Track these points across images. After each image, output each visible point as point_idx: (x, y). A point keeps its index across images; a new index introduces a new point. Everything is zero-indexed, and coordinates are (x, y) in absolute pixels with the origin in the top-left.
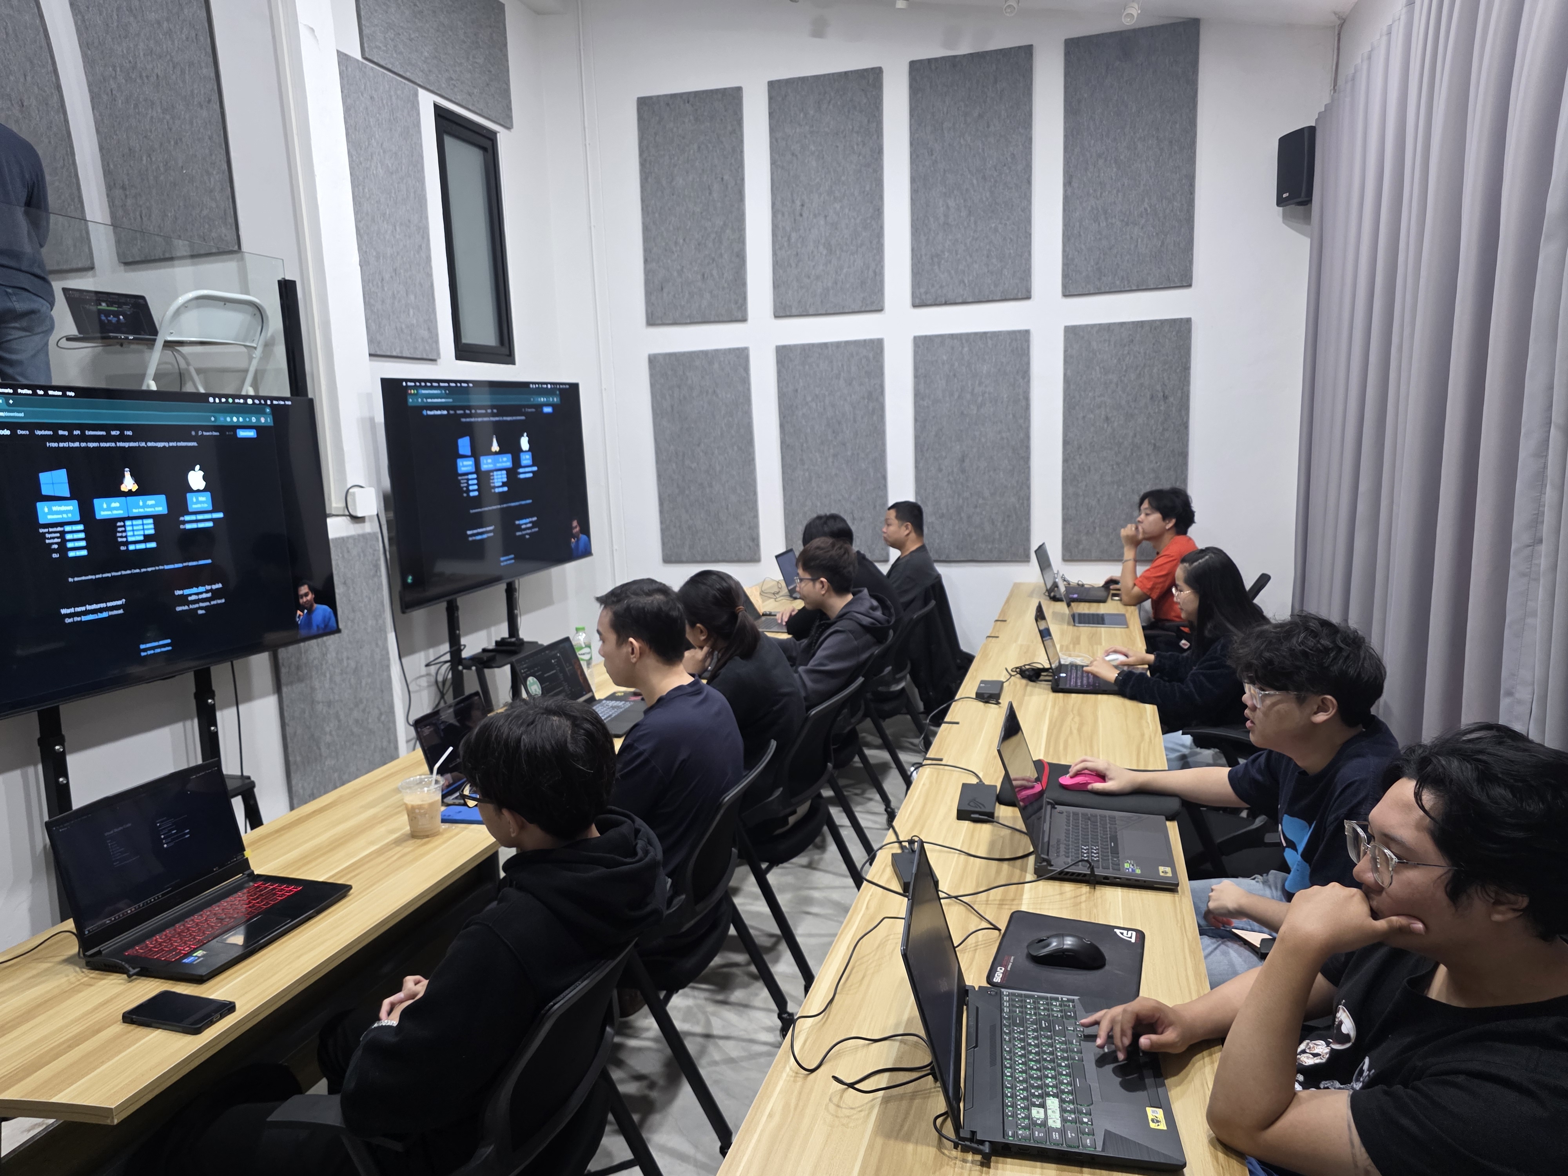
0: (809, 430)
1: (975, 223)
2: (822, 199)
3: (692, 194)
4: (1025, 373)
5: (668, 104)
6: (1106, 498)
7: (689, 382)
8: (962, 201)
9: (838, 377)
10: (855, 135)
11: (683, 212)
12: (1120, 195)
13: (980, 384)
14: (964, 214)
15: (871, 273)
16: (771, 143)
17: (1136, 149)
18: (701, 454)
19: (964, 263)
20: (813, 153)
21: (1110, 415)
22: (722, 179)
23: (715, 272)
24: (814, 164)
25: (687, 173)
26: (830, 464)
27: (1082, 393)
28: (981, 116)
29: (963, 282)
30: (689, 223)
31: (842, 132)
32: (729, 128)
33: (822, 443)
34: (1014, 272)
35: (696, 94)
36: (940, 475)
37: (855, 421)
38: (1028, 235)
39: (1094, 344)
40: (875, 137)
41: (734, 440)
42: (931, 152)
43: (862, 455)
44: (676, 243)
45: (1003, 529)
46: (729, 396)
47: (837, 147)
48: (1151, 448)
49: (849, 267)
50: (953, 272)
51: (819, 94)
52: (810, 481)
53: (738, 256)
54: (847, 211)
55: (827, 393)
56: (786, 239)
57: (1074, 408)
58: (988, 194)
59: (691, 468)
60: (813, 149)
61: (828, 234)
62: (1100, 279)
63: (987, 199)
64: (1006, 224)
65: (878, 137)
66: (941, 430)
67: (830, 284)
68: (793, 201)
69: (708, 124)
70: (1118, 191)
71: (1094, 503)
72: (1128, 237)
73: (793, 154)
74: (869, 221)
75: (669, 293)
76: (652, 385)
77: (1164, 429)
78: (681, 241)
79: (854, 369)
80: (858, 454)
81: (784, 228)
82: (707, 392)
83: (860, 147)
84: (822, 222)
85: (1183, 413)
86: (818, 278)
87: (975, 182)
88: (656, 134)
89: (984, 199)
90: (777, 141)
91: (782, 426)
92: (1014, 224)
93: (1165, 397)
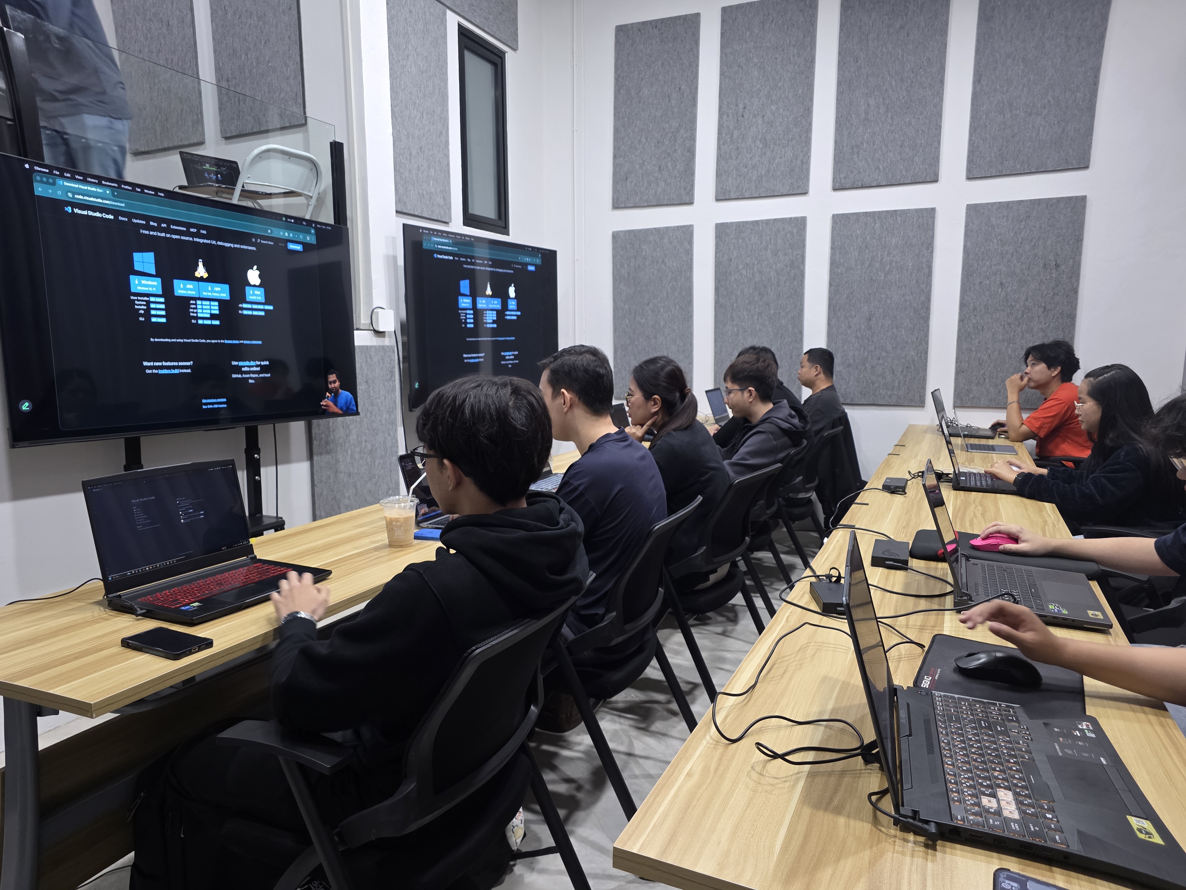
0: (739, 292)
1: (892, 118)
2: (761, 102)
3: (655, 102)
4: (929, 245)
5: (639, 30)
6: (996, 353)
7: (644, 253)
8: (881, 100)
9: (766, 249)
10: (792, 48)
11: (647, 116)
12: (1025, 89)
13: (888, 255)
14: (882, 111)
15: (799, 162)
16: (721, 57)
17: (1043, 47)
18: (649, 312)
19: (880, 152)
20: (755, 65)
21: (1004, 281)
22: (680, 88)
23: (669, 164)
24: (756, 73)
25: (652, 85)
26: (756, 321)
27: (980, 262)
28: (902, 27)
29: (879, 168)
30: (651, 125)
31: (781, 47)
32: (688, 47)
33: (750, 303)
34: (924, 159)
35: (663, 20)
36: (849, 331)
37: (778, 286)
38: (939, 127)
39: (993, 220)
40: (809, 49)
41: (676, 301)
42: (856, 60)
43: (783, 314)
44: (640, 142)
45: (901, 378)
46: (675, 265)
47: (776, 58)
48: (1041, 310)
49: (781, 158)
50: (870, 160)
51: (764, 16)
52: (738, 335)
53: (689, 151)
54: (782, 110)
55: (756, 262)
56: (730, 135)
57: (972, 275)
58: (905, 93)
59: (640, 323)
60: (756, 61)
61: (764, 131)
62: (1001, 163)
63: (904, 98)
64: (919, 118)
65: (811, 50)
66: (852, 293)
67: (763, 172)
68: (737, 105)
69: (671, 45)
70: (1024, 86)
71: (985, 358)
72: (1031, 126)
73: (739, 66)
74: (799, 119)
75: (631, 182)
76: (614, 257)
77: (1054, 294)
78: (644, 140)
79: (779, 242)
80: (780, 313)
81: (728, 127)
82: (657, 262)
83: (796, 58)
84: (760, 122)
85: (1073, 280)
86: (754, 167)
87: (894, 83)
88: (628, 54)
89: (901, 97)
90: (726, 56)
91: (717, 289)
92: (926, 118)
93: (1057, 266)
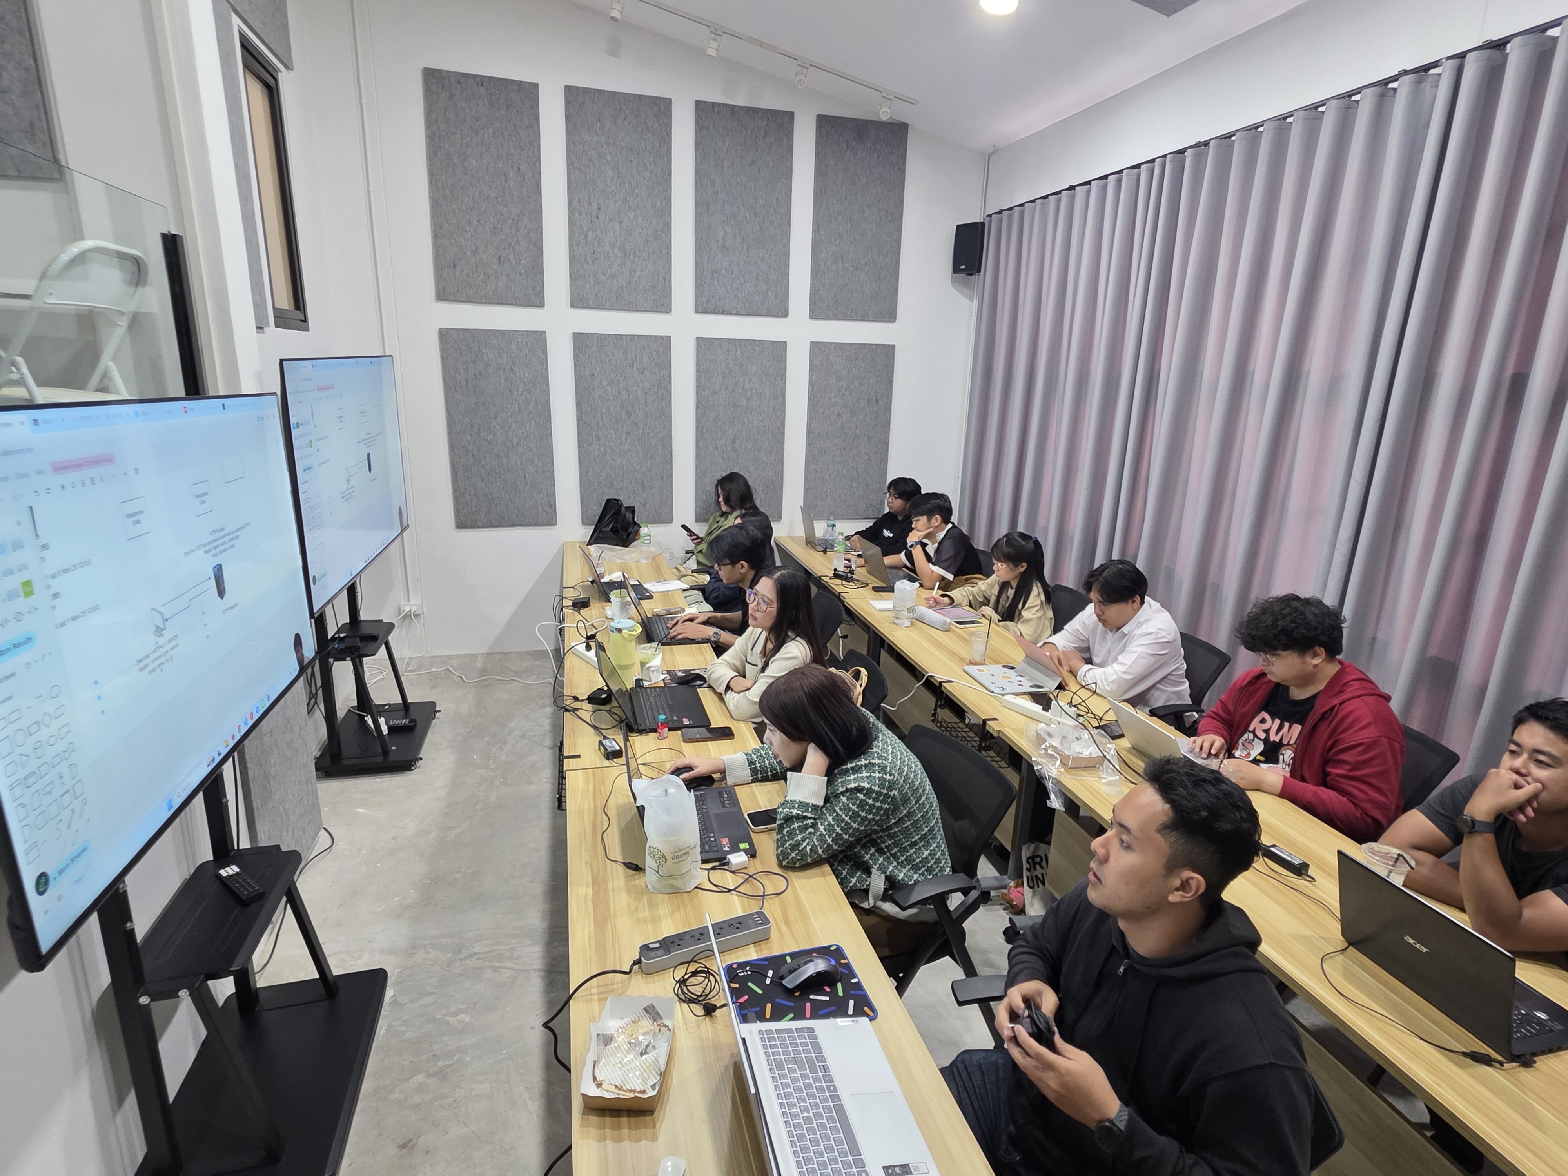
0: (604, 410)
1: (748, 250)
2: (617, 206)
3: (487, 178)
4: (782, 375)
5: (459, 82)
6: (835, 473)
7: (485, 358)
8: (737, 230)
9: (632, 365)
10: (647, 154)
11: (477, 193)
12: (853, 246)
13: (749, 382)
14: (739, 240)
15: (661, 279)
16: (568, 145)
17: (864, 213)
18: (497, 427)
19: (738, 282)
20: (609, 163)
21: (841, 412)
22: (519, 169)
23: (511, 257)
24: (610, 173)
25: (481, 156)
26: (624, 440)
27: (822, 394)
28: (753, 162)
29: (738, 297)
30: (484, 205)
31: (636, 150)
32: (526, 121)
33: (617, 421)
34: (777, 295)
35: (490, 79)
36: (716, 453)
37: (646, 405)
38: (787, 266)
39: (831, 357)
40: (666, 159)
41: (531, 416)
42: (713, 184)
43: (652, 434)
44: (470, 223)
46: (527, 375)
47: (632, 162)
48: (866, 437)
49: (642, 271)
50: (729, 287)
51: (615, 110)
52: (605, 455)
53: (536, 245)
54: (640, 220)
55: (621, 379)
56: (583, 237)
57: (816, 406)
58: (758, 228)
59: (487, 440)
60: (609, 158)
61: (622, 239)
62: (836, 308)
63: (757, 232)
64: (771, 255)
65: (668, 160)
66: (718, 416)
67: (624, 284)
68: (590, 204)
69: (504, 113)
70: (851, 243)
71: (827, 477)
72: (857, 279)
73: (590, 160)
74: (659, 233)
75: (462, 271)
76: (443, 359)
77: (875, 425)
78: (475, 222)
79: (645, 360)
80: (648, 433)
81: (581, 226)
82: (504, 370)
83: (653, 165)
84: (617, 228)
85: (888, 413)
86: (613, 276)
87: (748, 216)
88: (446, 110)
89: (755, 231)
90: (574, 143)
91: (579, 405)
92: (776, 256)
93: (877, 401)
